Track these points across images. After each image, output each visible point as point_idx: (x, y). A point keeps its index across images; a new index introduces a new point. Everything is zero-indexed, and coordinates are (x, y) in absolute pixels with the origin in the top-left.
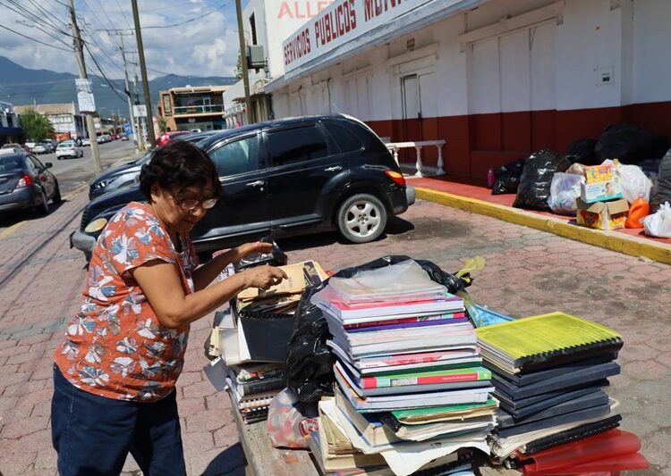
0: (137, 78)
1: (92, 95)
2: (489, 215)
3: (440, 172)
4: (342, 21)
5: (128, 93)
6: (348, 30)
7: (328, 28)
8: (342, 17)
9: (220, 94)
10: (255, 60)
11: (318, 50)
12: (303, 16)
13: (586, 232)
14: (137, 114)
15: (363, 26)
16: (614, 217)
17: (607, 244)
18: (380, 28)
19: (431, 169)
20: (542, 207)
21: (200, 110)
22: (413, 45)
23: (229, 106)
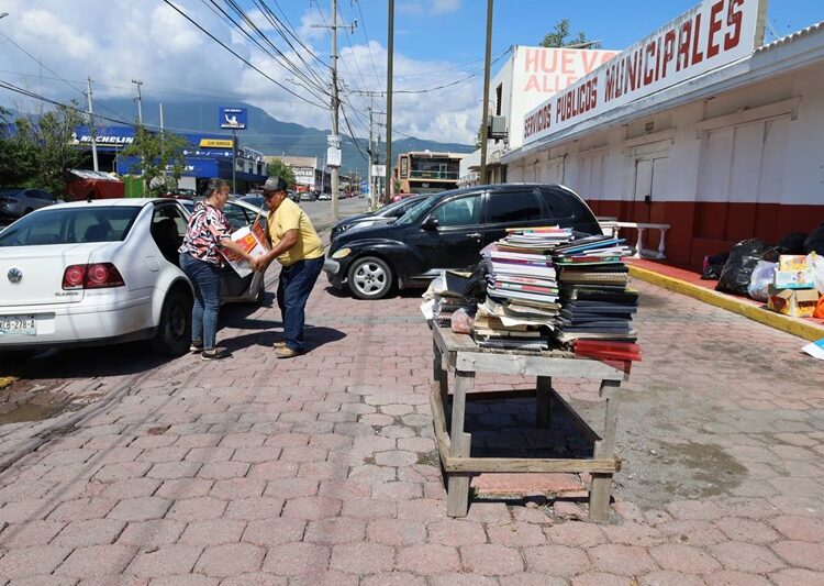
0: (379, 138)
1: (340, 151)
2: (691, 295)
3: (660, 256)
4: (583, 100)
5: (369, 152)
6: (588, 109)
7: (569, 105)
8: (584, 96)
9: (457, 162)
10: (496, 130)
11: (557, 125)
12: (551, 91)
13: (772, 316)
14: (374, 173)
15: (602, 106)
16: (802, 304)
17: (790, 328)
18: (617, 110)
19: (653, 253)
20: (740, 291)
21: (435, 176)
22: (652, 128)
23: (464, 173)
